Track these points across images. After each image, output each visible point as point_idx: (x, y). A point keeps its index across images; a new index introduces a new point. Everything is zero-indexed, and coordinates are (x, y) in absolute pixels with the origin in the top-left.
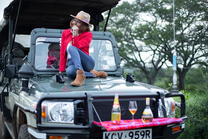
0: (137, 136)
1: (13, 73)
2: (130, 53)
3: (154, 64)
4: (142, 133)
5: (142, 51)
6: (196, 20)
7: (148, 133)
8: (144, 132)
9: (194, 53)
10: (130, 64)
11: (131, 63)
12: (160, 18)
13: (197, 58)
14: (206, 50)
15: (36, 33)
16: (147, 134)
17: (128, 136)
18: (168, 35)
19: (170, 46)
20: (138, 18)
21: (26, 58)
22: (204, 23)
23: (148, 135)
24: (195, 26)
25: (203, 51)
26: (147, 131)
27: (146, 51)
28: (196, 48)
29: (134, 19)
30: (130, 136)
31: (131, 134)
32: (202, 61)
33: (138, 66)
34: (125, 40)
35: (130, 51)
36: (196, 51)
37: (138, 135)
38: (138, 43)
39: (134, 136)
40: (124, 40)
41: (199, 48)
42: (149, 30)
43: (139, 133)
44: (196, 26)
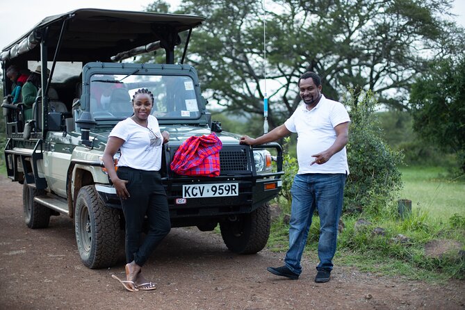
0: (221, 191)
1: (59, 123)
2: (238, 83)
3: (287, 104)
4: (227, 188)
5: (263, 78)
6: (377, 13)
7: (234, 188)
8: (229, 186)
9: (374, 81)
10: (237, 106)
11: (239, 103)
12: (301, 8)
13: (380, 91)
14: (400, 74)
15: (89, 69)
16: (232, 189)
17: (210, 190)
18: (316, 44)
19: (322, 67)
20: (255, 8)
21: (78, 103)
22: (393, 18)
23: (234, 190)
24: (373, 24)
25: (393, 75)
26: (232, 186)
27: (273, 78)
28: (378, 71)
29: (247, 10)
30: (213, 191)
31: (214, 189)
32: (388, 98)
33: (256, 109)
34: (228, 55)
35: (238, 78)
36: (378, 77)
37: (222, 189)
38: (255, 60)
39: (218, 191)
40: (226, 56)
41: (384, 69)
42: (278, 33)
43: (223, 188)
44: (375, 26)
